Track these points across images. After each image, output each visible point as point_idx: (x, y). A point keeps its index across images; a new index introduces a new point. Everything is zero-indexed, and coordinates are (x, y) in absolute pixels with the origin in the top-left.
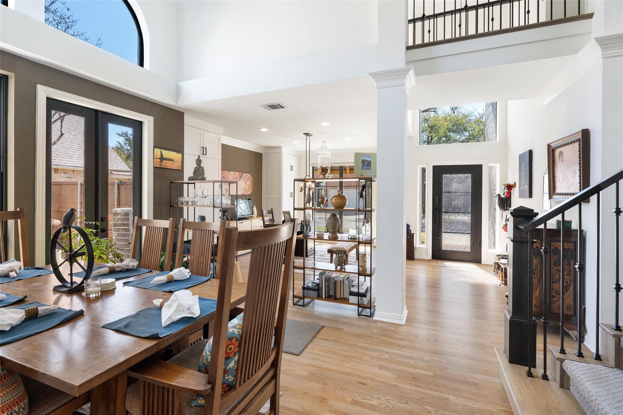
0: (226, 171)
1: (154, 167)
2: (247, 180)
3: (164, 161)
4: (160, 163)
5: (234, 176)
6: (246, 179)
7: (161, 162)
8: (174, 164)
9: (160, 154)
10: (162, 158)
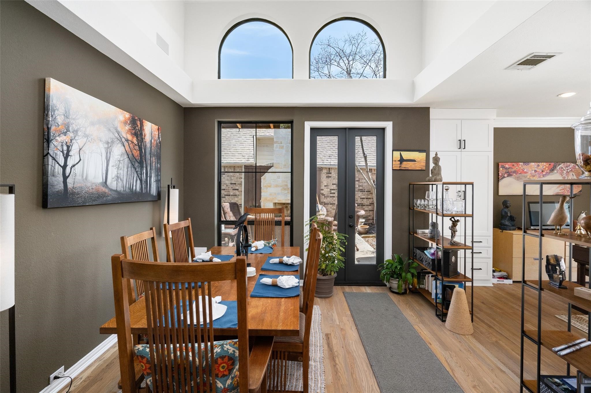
0: (520, 163)
1: (393, 170)
2: (568, 172)
3: (404, 163)
4: (399, 165)
5: (536, 169)
6: (565, 172)
7: (401, 164)
8: (416, 165)
9: (399, 156)
10: (402, 160)
